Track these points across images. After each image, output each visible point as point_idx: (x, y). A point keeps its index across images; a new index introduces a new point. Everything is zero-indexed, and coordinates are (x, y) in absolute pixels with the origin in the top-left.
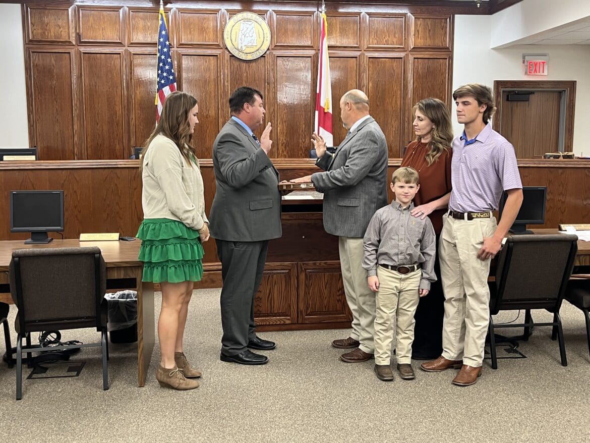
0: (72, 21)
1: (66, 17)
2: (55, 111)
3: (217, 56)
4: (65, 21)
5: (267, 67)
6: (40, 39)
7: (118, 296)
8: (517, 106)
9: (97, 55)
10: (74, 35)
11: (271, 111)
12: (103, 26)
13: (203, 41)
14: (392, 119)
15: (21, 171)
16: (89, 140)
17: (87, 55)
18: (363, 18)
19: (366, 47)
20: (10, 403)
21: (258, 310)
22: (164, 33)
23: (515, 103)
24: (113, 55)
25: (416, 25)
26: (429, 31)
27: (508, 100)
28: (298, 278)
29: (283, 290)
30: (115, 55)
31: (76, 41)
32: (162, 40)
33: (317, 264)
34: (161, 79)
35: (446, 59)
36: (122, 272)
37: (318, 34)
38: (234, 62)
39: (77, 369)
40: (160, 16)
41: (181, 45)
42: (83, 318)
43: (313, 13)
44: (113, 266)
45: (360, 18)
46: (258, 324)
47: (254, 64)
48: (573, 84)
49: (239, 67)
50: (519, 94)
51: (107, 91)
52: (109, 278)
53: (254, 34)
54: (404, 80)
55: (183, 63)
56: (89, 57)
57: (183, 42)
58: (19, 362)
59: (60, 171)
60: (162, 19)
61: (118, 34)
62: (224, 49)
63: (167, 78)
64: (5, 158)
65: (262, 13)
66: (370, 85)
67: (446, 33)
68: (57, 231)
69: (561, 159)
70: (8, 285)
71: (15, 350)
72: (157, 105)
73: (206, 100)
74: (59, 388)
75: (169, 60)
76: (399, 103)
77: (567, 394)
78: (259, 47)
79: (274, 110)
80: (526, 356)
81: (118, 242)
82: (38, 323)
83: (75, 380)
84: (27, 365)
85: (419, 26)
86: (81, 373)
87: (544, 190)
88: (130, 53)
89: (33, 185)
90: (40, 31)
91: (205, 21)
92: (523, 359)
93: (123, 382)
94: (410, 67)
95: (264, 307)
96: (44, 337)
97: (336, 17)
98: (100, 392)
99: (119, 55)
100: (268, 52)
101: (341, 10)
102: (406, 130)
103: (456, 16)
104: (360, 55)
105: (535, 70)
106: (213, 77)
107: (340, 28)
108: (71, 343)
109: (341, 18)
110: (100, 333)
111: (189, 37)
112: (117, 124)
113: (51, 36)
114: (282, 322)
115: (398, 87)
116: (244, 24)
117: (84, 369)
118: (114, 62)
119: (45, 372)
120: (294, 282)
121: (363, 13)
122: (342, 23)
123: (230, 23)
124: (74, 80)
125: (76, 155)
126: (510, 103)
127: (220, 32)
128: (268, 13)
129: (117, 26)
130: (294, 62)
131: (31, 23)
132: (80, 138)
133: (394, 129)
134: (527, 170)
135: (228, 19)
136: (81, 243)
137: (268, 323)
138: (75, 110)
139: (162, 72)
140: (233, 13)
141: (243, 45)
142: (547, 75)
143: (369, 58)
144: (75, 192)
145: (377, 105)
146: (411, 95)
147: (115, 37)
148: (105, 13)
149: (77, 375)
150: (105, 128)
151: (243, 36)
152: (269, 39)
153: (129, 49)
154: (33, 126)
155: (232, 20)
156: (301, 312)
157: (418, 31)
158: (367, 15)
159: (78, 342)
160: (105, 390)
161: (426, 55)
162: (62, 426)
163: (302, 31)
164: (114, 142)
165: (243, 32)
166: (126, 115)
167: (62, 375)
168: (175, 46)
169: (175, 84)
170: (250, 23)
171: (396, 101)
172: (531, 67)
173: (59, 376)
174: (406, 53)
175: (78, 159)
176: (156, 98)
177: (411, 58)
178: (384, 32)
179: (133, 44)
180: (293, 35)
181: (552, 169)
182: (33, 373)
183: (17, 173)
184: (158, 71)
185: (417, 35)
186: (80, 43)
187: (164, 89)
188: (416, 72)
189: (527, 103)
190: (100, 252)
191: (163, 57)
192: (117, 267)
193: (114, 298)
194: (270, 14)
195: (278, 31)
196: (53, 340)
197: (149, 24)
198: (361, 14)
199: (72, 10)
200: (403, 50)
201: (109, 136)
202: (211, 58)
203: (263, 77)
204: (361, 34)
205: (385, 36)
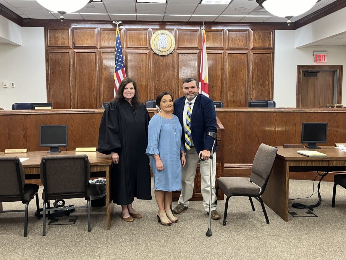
0: (70, 36)
1: (67, 34)
2: (61, 83)
3: (147, 53)
4: (67, 36)
5: (174, 59)
6: (54, 45)
7: (95, 181)
8: (310, 79)
9: (84, 53)
10: (71, 43)
11: (175, 83)
12: (86, 38)
13: (139, 46)
14: (241, 86)
15: (44, 115)
16: (78, 98)
17: (78, 53)
18: (225, 33)
19: (227, 48)
20: (40, 238)
22: (118, 41)
23: (309, 78)
24: (91, 53)
25: (254, 35)
26: (261, 39)
27: (305, 76)
30: (92, 53)
31: (72, 46)
32: (117, 45)
34: (117, 66)
35: (271, 54)
36: (99, 168)
37: (201, 41)
38: (156, 57)
39: (74, 220)
40: (117, 32)
41: (128, 48)
42: (78, 192)
43: (198, 30)
44: (94, 165)
45: (223, 32)
47: (166, 57)
48: (341, 67)
49: (158, 59)
50: (311, 72)
51: (88, 72)
52: (92, 171)
53: (166, 42)
54: (248, 65)
55: (129, 57)
56: (79, 55)
57: (129, 46)
58: (44, 216)
59: (64, 115)
60: (118, 34)
61: (94, 42)
62: (150, 50)
63: (120, 65)
64: (36, 108)
65: (171, 30)
66: (229, 68)
67: (270, 40)
68: (64, 146)
69: (335, 107)
70: (40, 174)
71: (42, 210)
72: (115, 80)
73: (140, 77)
74: (65, 230)
75: (121, 56)
76: (245, 77)
77: (341, 237)
79: (177, 82)
80: (318, 216)
81: (96, 152)
82: (55, 195)
83: (73, 226)
84: (47, 218)
85: (255, 36)
86: (76, 222)
87: (326, 125)
88: (101, 52)
89: (50, 122)
90: (54, 41)
91: (140, 35)
92: (316, 218)
93: (98, 228)
94: (251, 58)
96: (56, 203)
97: (211, 32)
98: (86, 233)
99: (95, 53)
100: (174, 51)
101: (213, 28)
102: (249, 93)
103: (276, 31)
104: (223, 52)
105: (320, 59)
106: (144, 65)
107: (213, 38)
108: (70, 206)
109: (213, 32)
110: (87, 201)
111: (132, 43)
115: (244, 69)
116: (161, 36)
117: (77, 220)
118: (92, 57)
119: (57, 222)
121: (225, 30)
122: (213, 35)
123: (154, 36)
124: (71, 67)
125: (72, 106)
126: (306, 77)
127: (148, 40)
128: (174, 30)
129: (94, 38)
130: (188, 56)
131: (49, 37)
132: (74, 98)
133: (242, 92)
134: (316, 114)
135: (152, 34)
136: (76, 152)
138: (72, 82)
139: (118, 62)
140: (155, 30)
141: (161, 47)
142: (327, 62)
143: (229, 53)
144: (72, 126)
145: (233, 79)
146: (251, 73)
147: (93, 44)
148: (87, 31)
149: (74, 223)
150: (87, 92)
151: (161, 43)
152: (175, 44)
153: (100, 50)
154: (49, 91)
155: (155, 34)
157: (255, 39)
158: (227, 31)
159: (74, 206)
160: (89, 231)
161: (260, 51)
162: (67, 250)
163: (192, 39)
164: (92, 99)
165: (160, 40)
166: (98, 85)
167: (66, 223)
168: (125, 48)
169: (125, 68)
170: (164, 36)
171: (243, 77)
172: (318, 58)
173: (65, 223)
174: (248, 51)
175: (73, 108)
176: (114, 76)
177: (251, 53)
178: (237, 40)
179: (102, 48)
180: (187, 42)
181: (330, 114)
182: (51, 222)
183: (42, 116)
184: (115, 61)
185: (254, 41)
186: (75, 47)
187: (118, 71)
188: (254, 61)
189: (315, 77)
190: (87, 158)
191: (118, 54)
192: (96, 165)
193: (93, 182)
194: (175, 31)
195: (179, 39)
196: (61, 204)
197: (111, 37)
198: (224, 30)
199: (71, 29)
200: (247, 49)
201: (89, 97)
202: (144, 54)
203: (171, 64)
204: (224, 41)
205: (237, 42)
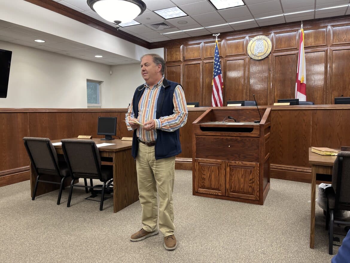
0: (182, 52)
1: (179, 50)
3: (244, 59)
4: (179, 52)
5: (270, 62)
6: (170, 60)
9: (191, 65)
10: (182, 57)
11: (271, 85)
12: (193, 52)
13: (237, 53)
17: (187, 65)
19: (331, 45)
21: (204, 185)
22: (217, 51)
24: (197, 64)
28: (225, 170)
29: (217, 175)
31: (183, 60)
32: (216, 55)
33: (237, 163)
34: (214, 73)
36: (108, 154)
38: (252, 61)
40: (216, 43)
41: (227, 56)
45: (327, 28)
46: (204, 192)
47: (262, 61)
49: (254, 64)
51: (194, 81)
55: (227, 65)
56: (188, 67)
60: (216, 45)
62: (247, 56)
63: (217, 72)
65: (268, 35)
66: (334, 66)
72: (213, 85)
75: (219, 64)
78: (265, 52)
79: (273, 84)
83: (98, 203)
88: (204, 63)
90: (170, 58)
95: (207, 183)
99: (199, 64)
100: (270, 55)
104: (327, 50)
111: (230, 52)
112: (198, 95)
113: (174, 59)
114: (217, 194)
116: (257, 42)
118: (197, 68)
119: (94, 198)
120: (223, 171)
121: (329, 26)
123: (250, 43)
127: (245, 47)
128: (271, 34)
129: (199, 51)
131: (167, 55)
135: (249, 41)
137: (209, 193)
141: (257, 52)
145: (338, 78)
147: (198, 56)
148: (194, 46)
151: (257, 48)
153: (204, 61)
155: (251, 41)
156: (227, 190)
158: (331, 26)
163: (290, 41)
165: (257, 46)
168: (224, 57)
169: (221, 74)
170: (261, 41)
176: (213, 82)
178: (343, 35)
180: (285, 44)
186: (185, 60)
187: (215, 77)
191: (216, 62)
192: (105, 151)
195: (276, 43)
197: (213, 48)
199: (182, 47)
202: (241, 60)
205: (344, 37)
